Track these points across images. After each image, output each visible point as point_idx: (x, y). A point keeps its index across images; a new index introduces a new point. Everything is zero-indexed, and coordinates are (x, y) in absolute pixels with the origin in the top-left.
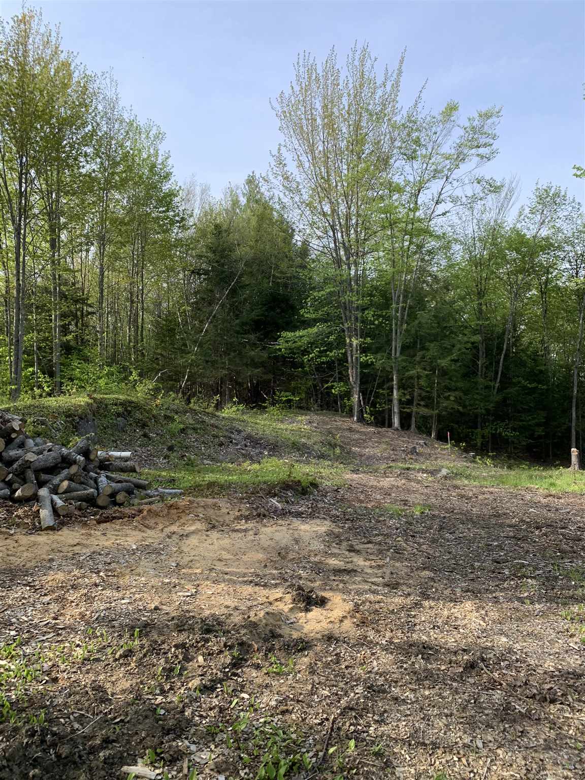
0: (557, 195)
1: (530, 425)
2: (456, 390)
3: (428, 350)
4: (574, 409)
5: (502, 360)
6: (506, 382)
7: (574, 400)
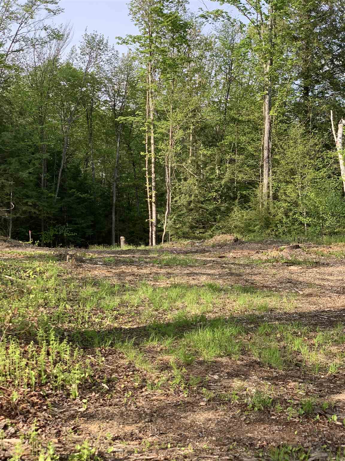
0: (101, 41)
1: (83, 228)
2: (32, 197)
3: (10, 164)
4: (114, 214)
5: (60, 174)
6: (63, 192)
7: (114, 207)
